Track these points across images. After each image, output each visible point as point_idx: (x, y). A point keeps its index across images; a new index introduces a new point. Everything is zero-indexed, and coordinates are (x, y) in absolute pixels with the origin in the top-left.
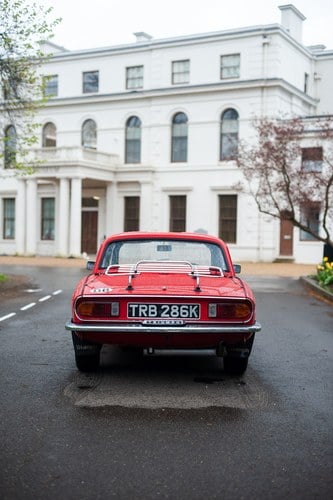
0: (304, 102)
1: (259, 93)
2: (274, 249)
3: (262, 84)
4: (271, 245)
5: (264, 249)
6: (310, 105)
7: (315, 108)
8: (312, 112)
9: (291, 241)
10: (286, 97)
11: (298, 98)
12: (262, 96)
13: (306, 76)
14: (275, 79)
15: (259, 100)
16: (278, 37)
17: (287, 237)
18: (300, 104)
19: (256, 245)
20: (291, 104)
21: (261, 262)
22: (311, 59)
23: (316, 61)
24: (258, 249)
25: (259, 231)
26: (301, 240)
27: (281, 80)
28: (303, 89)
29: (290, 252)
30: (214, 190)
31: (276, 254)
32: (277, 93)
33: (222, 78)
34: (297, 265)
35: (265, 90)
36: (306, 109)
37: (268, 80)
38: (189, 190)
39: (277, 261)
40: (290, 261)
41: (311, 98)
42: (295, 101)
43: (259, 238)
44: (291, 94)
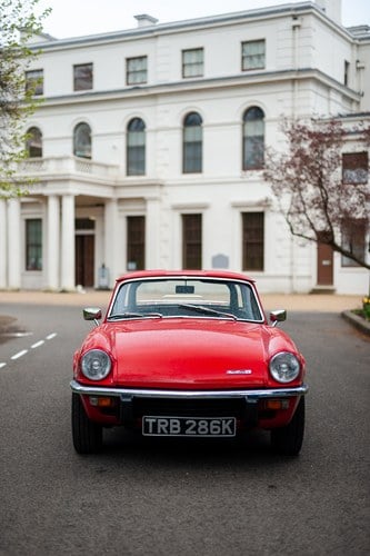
0: (345, 97)
1: (288, 87)
2: (310, 277)
3: (293, 76)
4: (306, 273)
5: (298, 277)
6: (352, 101)
7: (358, 103)
8: (355, 109)
9: (331, 267)
10: (322, 91)
11: (338, 91)
12: (293, 91)
13: (347, 64)
14: (308, 70)
15: (289, 95)
16: (311, 17)
17: (325, 263)
18: (339, 99)
19: (287, 272)
20: (329, 99)
21: (295, 293)
22: (352, 44)
23: (358, 46)
24: (291, 277)
25: (292, 256)
26: (343, 266)
27: (317, 71)
28: (342, 81)
29: (331, 281)
30: (235, 206)
31: (313, 283)
32: (311, 86)
33: (243, 70)
34: (340, 296)
35: (296, 84)
36: (346, 105)
37: (300, 71)
38: (205, 207)
39: (314, 292)
40: (331, 292)
41: (353, 92)
42: (333, 95)
43: (292, 264)
44: (328, 88)
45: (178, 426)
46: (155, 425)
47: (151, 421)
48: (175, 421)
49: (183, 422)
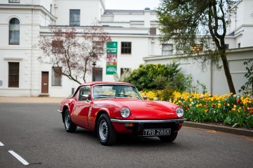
0: (51, 18)
1: (30, 12)
2: (38, 90)
3: (33, 8)
4: (37, 88)
5: (34, 90)
6: (53, 20)
7: (55, 21)
8: (54, 24)
9: (47, 86)
10: (44, 15)
11: (49, 16)
12: (32, 14)
13: (51, 5)
14: (39, 6)
15: (30, 15)
17: (45, 84)
18: (49, 19)
19: (29, 88)
20: (46, 19)
21: (32, 96)
24: (31, 90)
25: (31, 81)
26: (52, 86)
27: (42, 7)
28: (50, 11)
29: (47, 91)
30: (6, 59)
31: (40, 93)
32: (40, 12)
33: (9, 2)
34: (51, 98)
35: (34, 11)
36: (51, 21)
37: (35, 6)
39: (40, 96)
40: (47, 96)
41: (53, 16)
42: (47, 17)
43: (31, 84)
44: (46, 14)
45: (154, 132)
47: (147, 131)
49: (156, 130)
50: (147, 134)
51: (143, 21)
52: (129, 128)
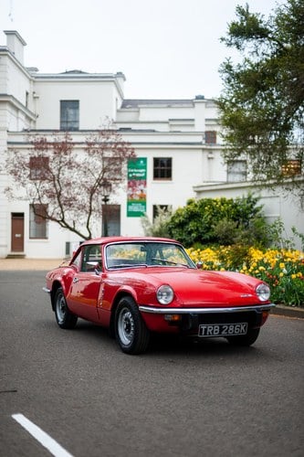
0: (27, 117)
2: (6, 246)
4: (4, 243)
6: (31, 120)
7: (35, 122)
8: (32, 126)
9: (22, 238)
10: (14, 112)
11: (23, 112)
13: (27, 94)
14: (5, 95)
16: (7, 58)
17: (17, 235)
18: (23, 118)
20: (18, 118)
22: (30, 80)
23: (34, 82)
26: (30, 238)
27: (12, 96)
28: (25, 105)
29: (22, 249)
31: (8, 251)
32: (7, 107)
34: (28, 260)
36: (27, 122)
39: (9, 257)
40: (22, 257)
41: (32, 114)
42: (20, 115)
44: (18, 110)
45: (218, 330)
46: (206, 330)
47: (204, 328)
48: (217, 327)
49: (221, 327)
50: (205, 334)
51: (193, 120)
52: (173, 323)
